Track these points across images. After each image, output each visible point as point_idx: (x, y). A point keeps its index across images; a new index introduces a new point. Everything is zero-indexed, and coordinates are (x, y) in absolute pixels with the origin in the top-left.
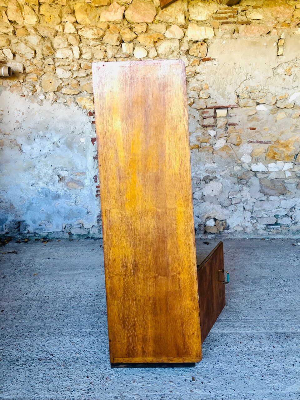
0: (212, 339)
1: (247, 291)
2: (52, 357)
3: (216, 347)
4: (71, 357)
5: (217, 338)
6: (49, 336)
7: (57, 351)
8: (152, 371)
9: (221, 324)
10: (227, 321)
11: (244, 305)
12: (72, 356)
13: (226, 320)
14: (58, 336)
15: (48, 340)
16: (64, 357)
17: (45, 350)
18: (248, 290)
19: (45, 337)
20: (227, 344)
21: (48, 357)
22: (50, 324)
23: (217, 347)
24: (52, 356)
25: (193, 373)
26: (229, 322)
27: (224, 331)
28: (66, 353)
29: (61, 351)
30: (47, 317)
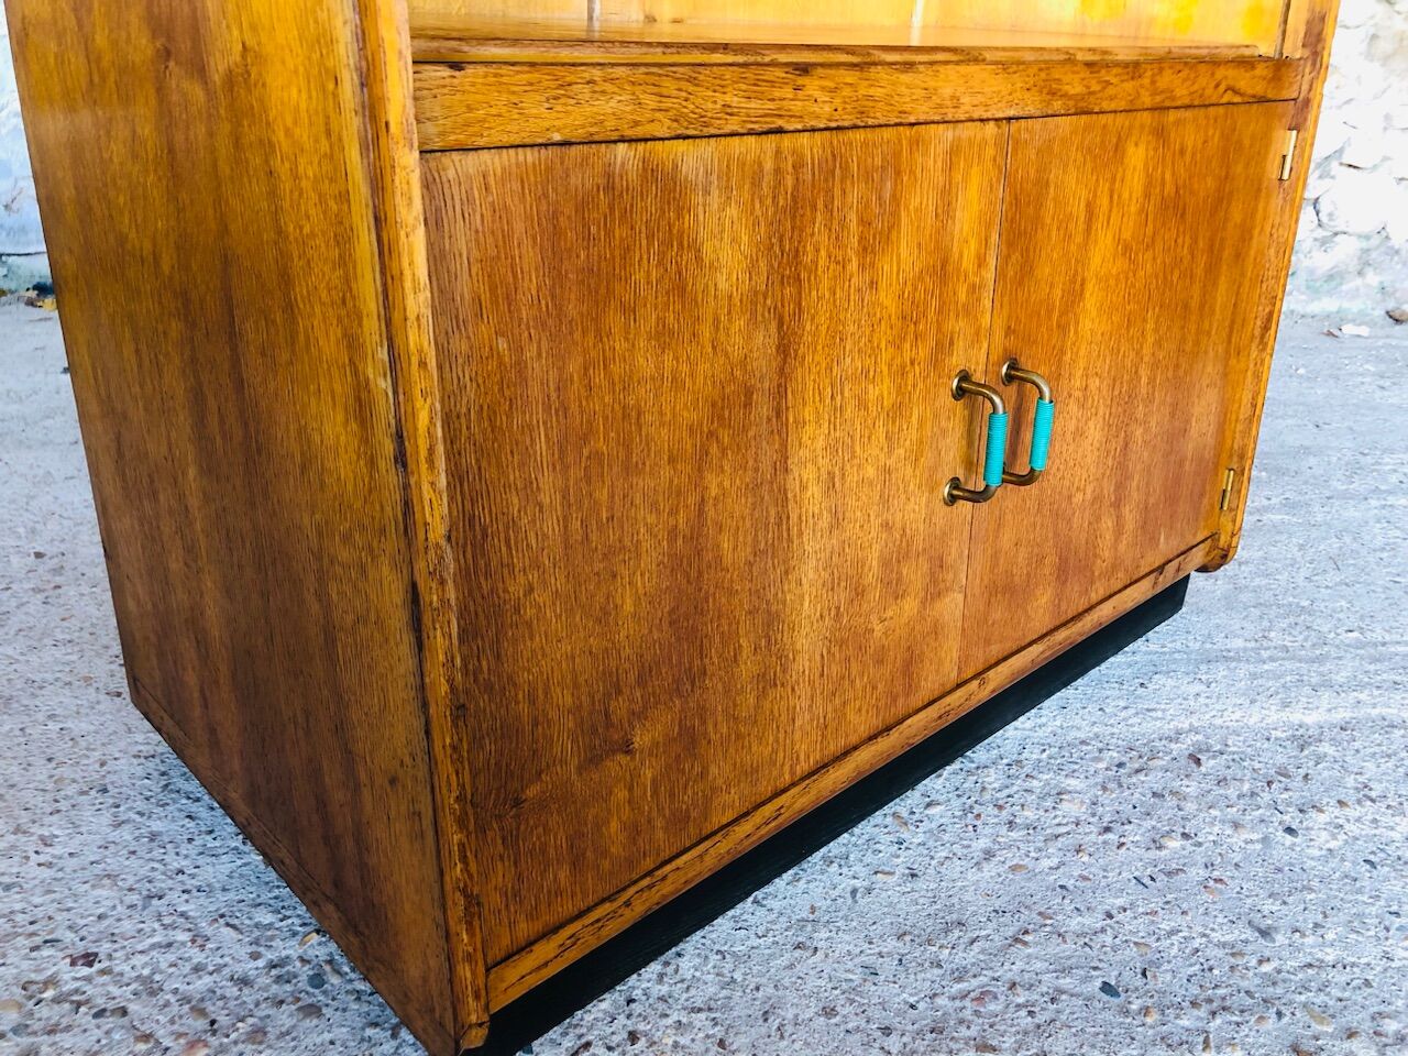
0: (1257, 766)
1: (1266, 509)
2: (88, 979)
3: (1313, 814)
4: (261, 963)
5: (1281, 759)
6: (63, 805)
7: (127, 926)
8: (964, 1032)
9: (1254, 676)
10: (1272, 659)
11: (1304, 573)
12: (270, 955)
13: (1265, 655)
14: (140, 805)
15: (46, 842)
16: (197, 969)
17: (19, 918)
18: (1266, 502)
19: (24, 818)
20: (1373, 794)
21: (51, 982)
22: (69, 724)
23: (1322, 818)
24: (86, 971)
25: (1279, 1014)
26: (1288, 665)
27: (1296, 716)
28: (209, 931)
29: (167, 921)
30: (49, 677)
